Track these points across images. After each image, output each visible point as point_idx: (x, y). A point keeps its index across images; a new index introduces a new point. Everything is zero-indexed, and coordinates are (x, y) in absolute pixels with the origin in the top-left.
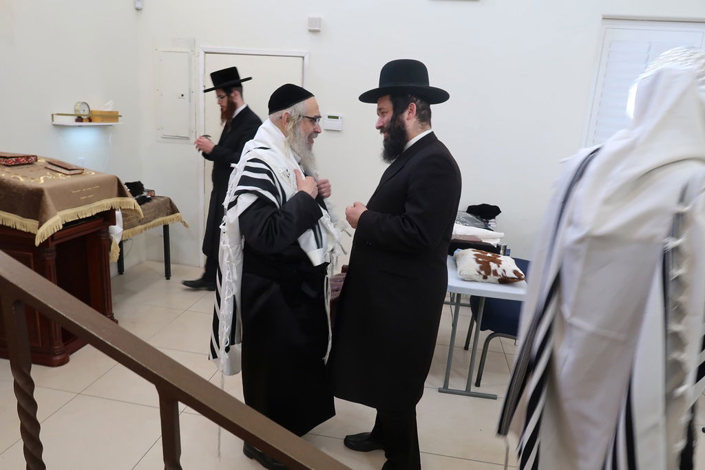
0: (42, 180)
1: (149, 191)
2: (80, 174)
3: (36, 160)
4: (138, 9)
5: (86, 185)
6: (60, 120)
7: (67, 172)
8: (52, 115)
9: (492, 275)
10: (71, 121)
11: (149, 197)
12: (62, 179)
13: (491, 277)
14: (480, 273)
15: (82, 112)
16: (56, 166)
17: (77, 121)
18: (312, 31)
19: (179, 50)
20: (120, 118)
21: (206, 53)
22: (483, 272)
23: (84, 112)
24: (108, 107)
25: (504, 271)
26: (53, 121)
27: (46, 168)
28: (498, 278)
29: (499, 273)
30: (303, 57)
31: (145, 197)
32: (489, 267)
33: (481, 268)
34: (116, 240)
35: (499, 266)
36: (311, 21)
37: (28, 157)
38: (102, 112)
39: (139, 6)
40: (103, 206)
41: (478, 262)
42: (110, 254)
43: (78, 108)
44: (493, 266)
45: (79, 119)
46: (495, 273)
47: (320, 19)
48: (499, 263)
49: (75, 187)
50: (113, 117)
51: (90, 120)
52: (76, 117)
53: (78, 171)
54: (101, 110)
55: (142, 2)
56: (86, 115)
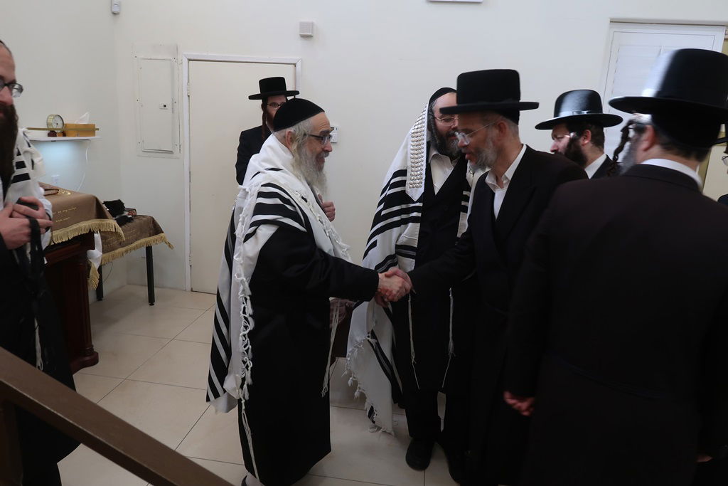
1: (131, 210)
2: (54, 194)
4: (114, 14)
5: (62, 207)
10: (43, 135)
11: (130, 216)
15: (55, 126)
17: (49, 135)
18: (304, 37)
19: (160, 57)
20: (96, 131)
21: (190, 60)
23: (57, 126)
24: (84, 119)
30: (295, 65)
31: (125, 216)
34: (96, 265)
36: (303, 25)
38: (77, 125)
39: (115, 9)
40: (80, 229)
42: (89, 281)
43: (50, 121)
45: (52, 134)
47: (312, 24)
50: (89, 130)
51: (64, 135)
52: (48, 132)
53: (53, 192)
54: (75, 123)
55: (119, 5)
56: (59, 129)
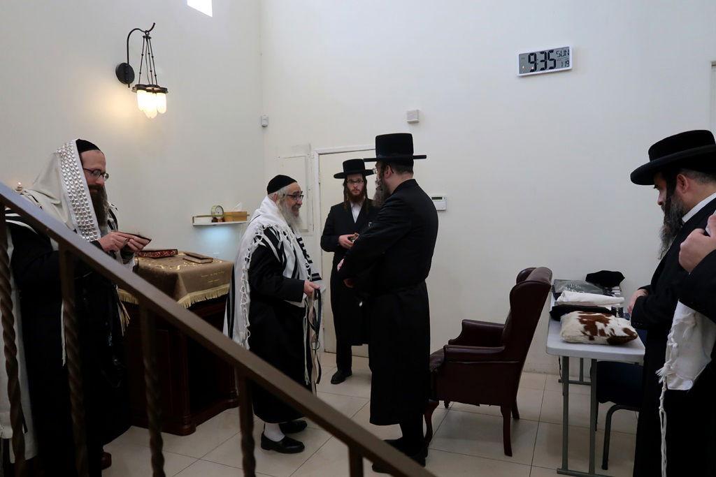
0: (178, 268)
2: (210, 262)
3: (177, 253)
4: (264, 126)
5: (213, 271)
6: (199, 222)
7: (200, 261)
8: (193, 218)
9: (598, 335)
10: (208, 221)
12: (195, 266)
13: (598, 338)
14: (584, 333)
15: (217, 214)
16: (191, 256)
17: (213, 221)
18: (410, 123)
19: (297, 155)
21: (320, 154)
22: (588, 333)
23: (219, 213)
24: (238, 208)
25: (612, 330)
26: (193, 222)
27: (184, 259)
28: (605, 338)
29: (607, 331)
32: (596, 327)
33: (586, 328)
35: (606, 326)
36: (410, 114)
37: (170, 251)
38: (232, 213)
39: (264, 123)
41: (581, 322)
43: (214, 211)
44: (600, 325)
45: (215, 220)
46: (602, 333)
47: (418, 111)
48: (606, 322)
49: (204, 272)
50: (242, 216)
51: (224, 220)
52: (211, 218)
53: (210, 260)
54: (232, 211)
55: (267, 120)
56: (219, 216)
